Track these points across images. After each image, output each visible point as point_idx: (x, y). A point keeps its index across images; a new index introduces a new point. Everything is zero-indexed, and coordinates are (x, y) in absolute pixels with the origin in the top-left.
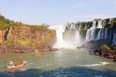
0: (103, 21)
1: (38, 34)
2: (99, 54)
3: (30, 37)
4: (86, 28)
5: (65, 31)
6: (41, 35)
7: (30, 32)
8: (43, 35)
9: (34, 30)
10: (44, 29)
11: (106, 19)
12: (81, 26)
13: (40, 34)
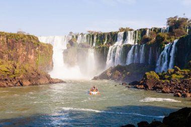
0: (135, 32)
1: (21, 51)
2: (143, 86)
3: (6, 56)
4: (106, 44)
5: (68, 48)
6: (27, 54)
7: (5, 48)
8: (31, 54)
9: (13, 42)
10: (34, 41)
11: (141, 30)
12: (97, 39)
13: (26, 51)
